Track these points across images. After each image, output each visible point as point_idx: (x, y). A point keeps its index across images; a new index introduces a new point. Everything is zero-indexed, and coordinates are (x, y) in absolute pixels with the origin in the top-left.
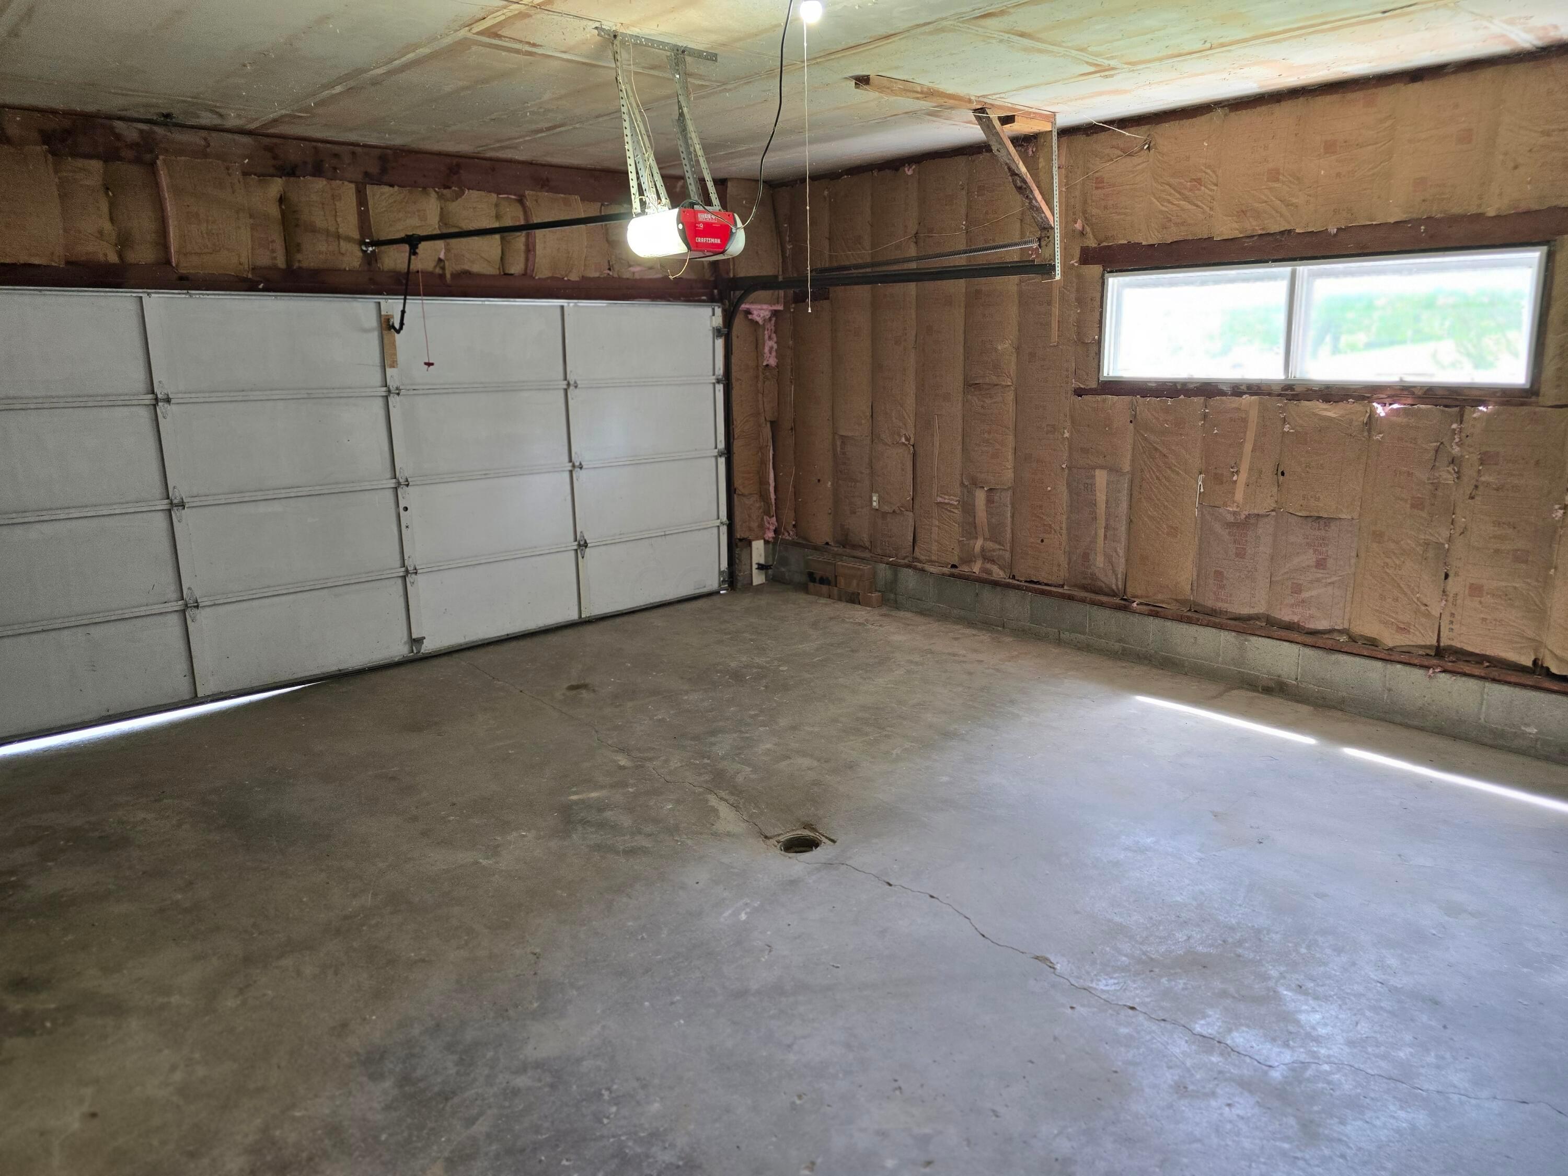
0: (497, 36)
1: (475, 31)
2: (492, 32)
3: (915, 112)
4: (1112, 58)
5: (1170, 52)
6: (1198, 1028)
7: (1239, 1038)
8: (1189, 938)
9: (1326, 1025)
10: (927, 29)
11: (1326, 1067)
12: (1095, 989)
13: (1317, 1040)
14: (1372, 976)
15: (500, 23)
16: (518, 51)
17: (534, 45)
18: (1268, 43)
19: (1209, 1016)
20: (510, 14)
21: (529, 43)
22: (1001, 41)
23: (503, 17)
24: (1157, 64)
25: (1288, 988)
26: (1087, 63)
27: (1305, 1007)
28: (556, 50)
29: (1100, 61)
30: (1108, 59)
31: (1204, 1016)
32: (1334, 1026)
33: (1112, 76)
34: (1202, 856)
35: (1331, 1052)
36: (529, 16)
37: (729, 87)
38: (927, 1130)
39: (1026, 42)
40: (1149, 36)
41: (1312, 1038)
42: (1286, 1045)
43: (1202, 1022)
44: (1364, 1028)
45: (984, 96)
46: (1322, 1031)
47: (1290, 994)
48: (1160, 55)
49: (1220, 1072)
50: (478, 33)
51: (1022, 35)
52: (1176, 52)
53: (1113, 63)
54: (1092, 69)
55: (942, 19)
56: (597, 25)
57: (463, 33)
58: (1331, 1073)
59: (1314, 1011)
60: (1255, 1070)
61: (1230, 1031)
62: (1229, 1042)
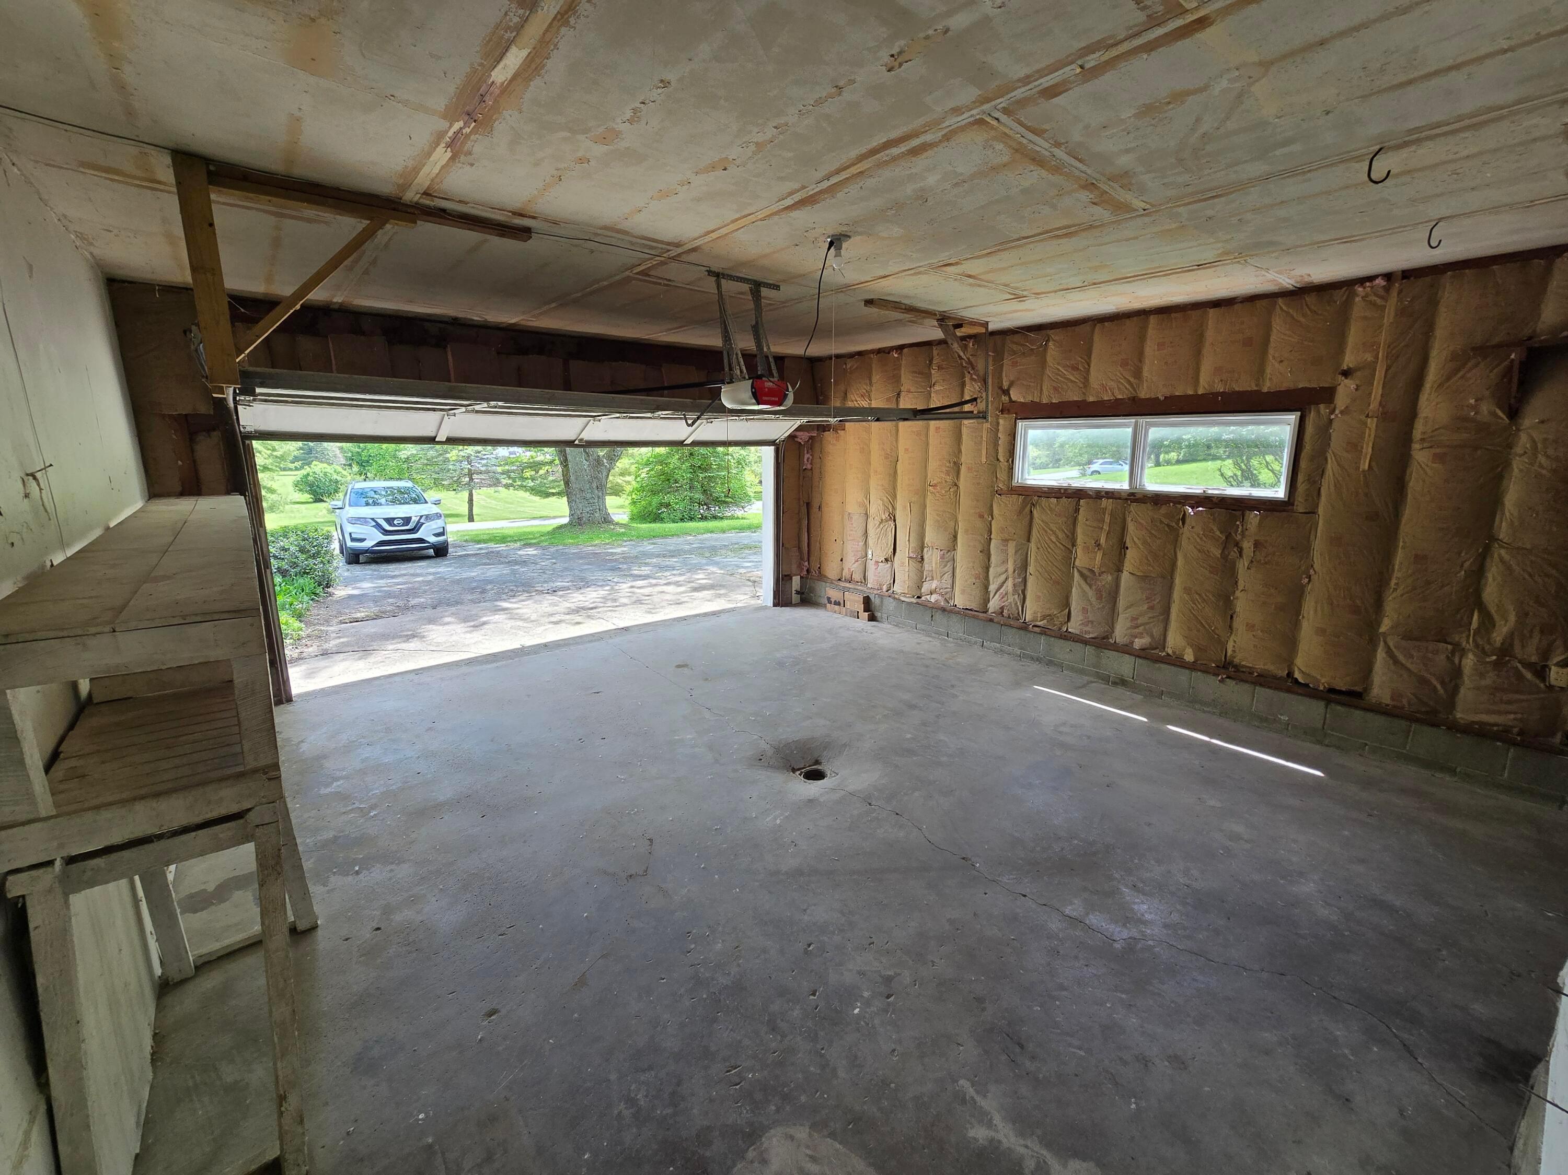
0: (649, 276)
1: (634, 272)
2: (644, 273)
3: (901, 320)
4: (1025, 290)
5: (1061, 287)
6: (1067, 911)
7: (1094, 919)
8: (1062, 849)
9: (1151, 913)
10: (910, 272)
11: (1151, 943)
12: (1001, 881)
13: (1145, 923)
14: (1181, 881)
15: (649, 268)
16: (660, 284)
17: (670, 280)
18: (1124, 283)
19: (1074, 904)
20: (655, 263)
21: (666, 279)
22: (956, 280)
23: (650, 265)
24: (1053, 294)
25: (1126, 886)
26: (1009, 293)
27: (1137, 900)
28: (683, 283)
29: (1017, 292)
30: (1022, 291)
31: (1071, 903)
32: (1156, 915)
33: (1024, 301)
34: (1071, 794)
35: (1154, 932)
36: (666, 264)
37: (787, 304)
38: (891, 973)
39: (971, 280)
40: (1049, 278)
41: (1142, 922)
42: (1124, 925)
43: (1070, 908)
44: (1175, 917)
45: (944, 312)
46: (1148, 917)
47: (1127, 890)
48: (1055, 289)
49: (1081, 943)
50: (637, 273)
51: (970, 276)
52: (1065, 287)
53: (1025, 293)
54: (1013, 297)
55: (920, 267)
56: (708, 269)
57: (627, 273)
58: (1154, 947)
59: (1143, 903)
60: (1104, 943)
61: (1087, 914)
62: (1087, 922)
